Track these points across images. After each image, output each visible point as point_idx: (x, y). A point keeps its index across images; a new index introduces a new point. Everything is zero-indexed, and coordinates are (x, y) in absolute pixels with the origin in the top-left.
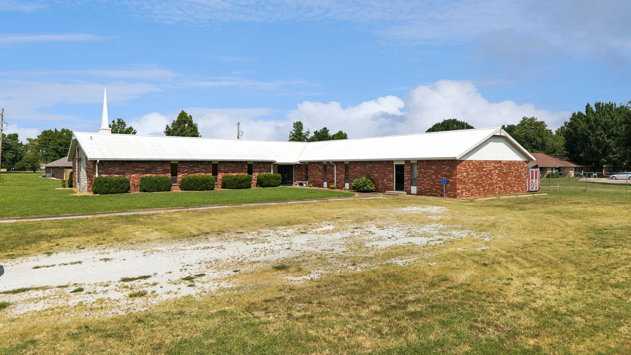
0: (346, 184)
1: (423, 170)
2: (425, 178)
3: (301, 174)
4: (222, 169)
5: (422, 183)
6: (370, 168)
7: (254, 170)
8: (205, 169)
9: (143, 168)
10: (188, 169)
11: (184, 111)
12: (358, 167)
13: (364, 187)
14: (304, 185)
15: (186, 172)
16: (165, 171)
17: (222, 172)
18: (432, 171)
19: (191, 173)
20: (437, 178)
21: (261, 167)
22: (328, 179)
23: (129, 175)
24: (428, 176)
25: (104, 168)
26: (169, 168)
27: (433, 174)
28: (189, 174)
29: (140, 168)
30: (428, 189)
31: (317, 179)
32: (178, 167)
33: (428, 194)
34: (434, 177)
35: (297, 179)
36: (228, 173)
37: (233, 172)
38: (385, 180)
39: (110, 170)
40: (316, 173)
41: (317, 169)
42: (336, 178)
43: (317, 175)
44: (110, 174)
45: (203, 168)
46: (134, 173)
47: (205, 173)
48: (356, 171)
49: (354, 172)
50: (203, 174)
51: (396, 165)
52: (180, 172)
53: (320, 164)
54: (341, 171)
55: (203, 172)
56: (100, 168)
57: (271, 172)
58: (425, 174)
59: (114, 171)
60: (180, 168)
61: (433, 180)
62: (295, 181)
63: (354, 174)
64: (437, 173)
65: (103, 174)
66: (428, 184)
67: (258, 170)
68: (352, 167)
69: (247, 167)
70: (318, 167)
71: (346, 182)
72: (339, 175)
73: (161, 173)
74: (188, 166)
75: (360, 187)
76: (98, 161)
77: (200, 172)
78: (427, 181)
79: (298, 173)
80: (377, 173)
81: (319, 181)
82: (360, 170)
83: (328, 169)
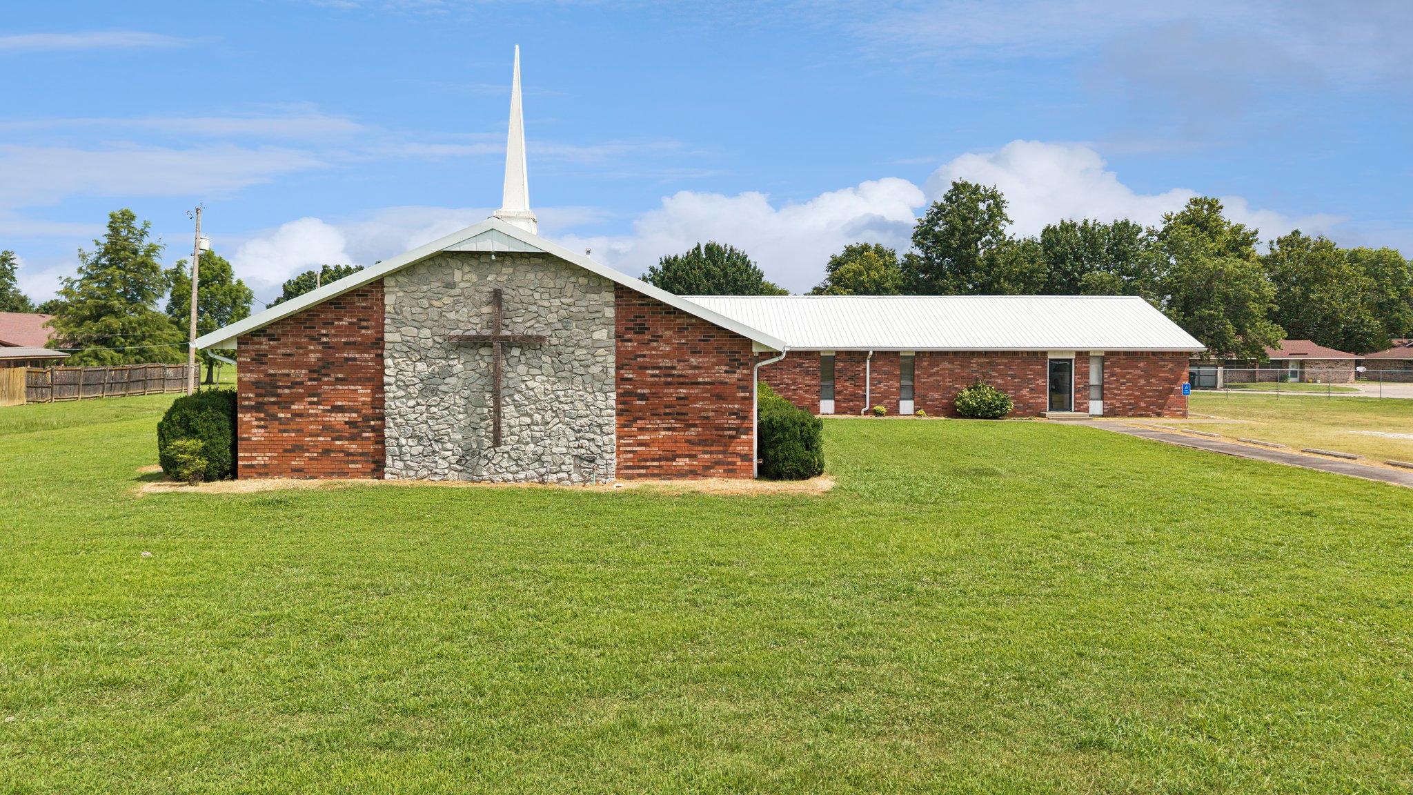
0: (902, 403)
1: (1118, 370)
2: (1124, 384)
5: (1116, 395)
6: (981, 366)
12: (946, 365)
18: (1140, 372)
20: (1149, 384)
22: (839, 393)
24: (1129, 380)
27: (1140, 377)
30: (1130, 404)
31: (794, 394)
33: (1130, 413)
34: (1142, 382)
38: (1025, 392)
40: (793, 379)
41: (798, 370)
42: (871, 390)
43: (793, 383)
48: (937, 372)
49: (932, 375)
51: (1050, 360)
53: (809, 357)
54: (888, 373)
58: (1124, 377)
61: (1141, 388)
63: (931, 379)
64: (1148, 375)
66: (1129, 395)
68: (925, 364)
70: (800, 365)
71: (902, 399)
72: (880, 383)
78: (1127, 390)
80: (1001, 375)
82: (952, 370)
83: (839, 371)
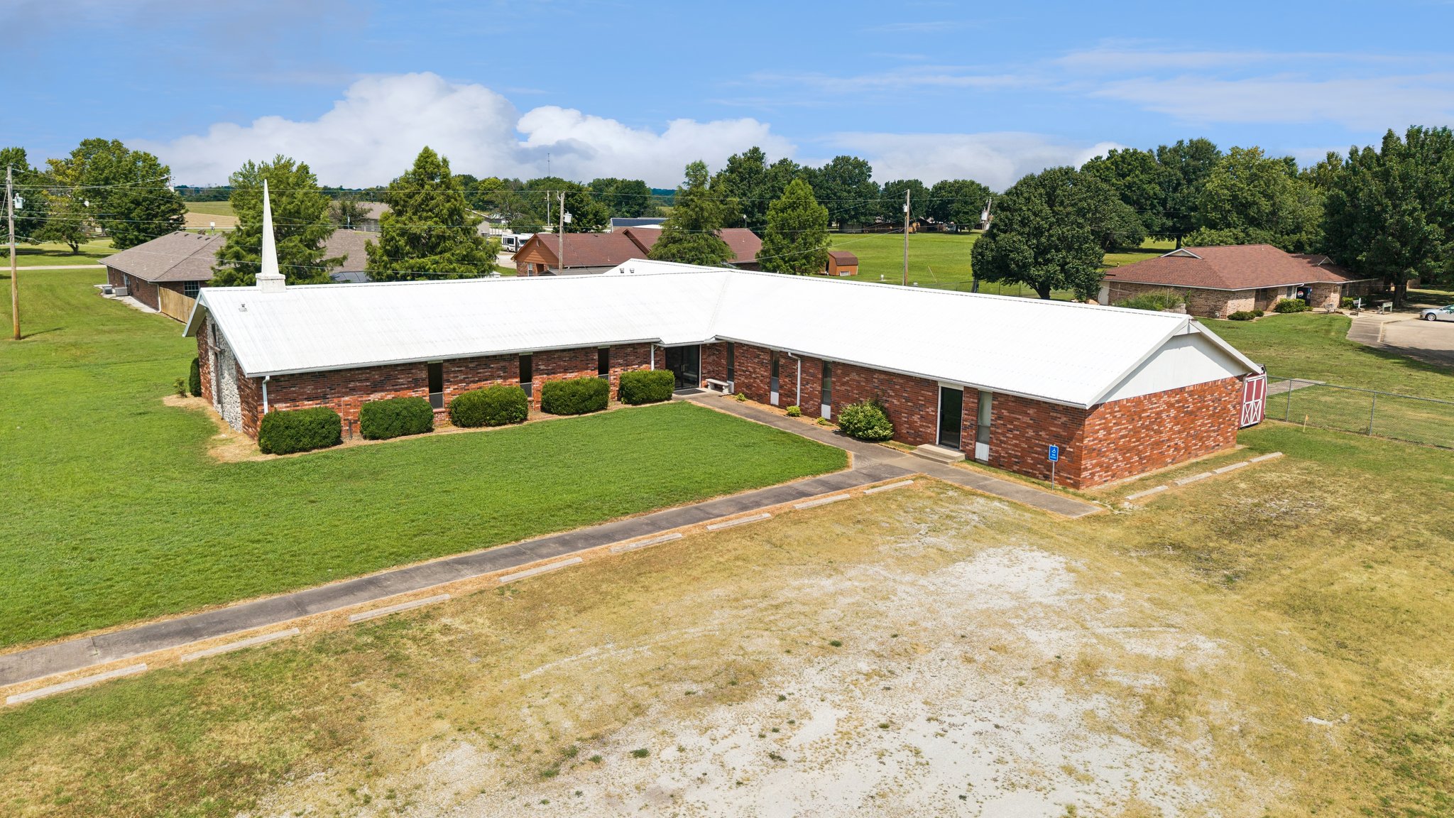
0: (823, 406)
1: (1005, 413)
2: (1011, 430)
3: (718, 364)
4: (542, 367)
5: (1002, 442)
6: (882, 382)
7: (612, 361)
8: (504, 369)
9: (367, 380)
10: (467, 374)
11: (431, 148)
12: (854, 376)
13: (867, 429)
14: (726, 391)
15: (461, 381)
16: (416, 384)
17: (541, 372)
18: (1027, 420)
19: (474, 382)
20: (1038, 437)
21: (628, 355)
22: (781, 387)
23: (336, 400)
24: (1016, 428)
25: (279, 388)
26: (424, 374)
27: (1029, 426)
28: (468, 384)
29: (360, 381)
30: (1016, 456)
31: (755, 382)
32: (444, 370)
33: (1015, 468)
34: (1031, 433)
35: (709, 372)
36: (554, 373)
37: (566, 371)
38: (916, 418)
39: (294, 392)
40: (754, 368)
41: (756, 360)
42: (801, 389)
43: (755, 372)
44: (294, 400)
45: (498, 369)
46: (346, 394)
47: (505, 378)
48: (847, 382)
49: (843, 384)
50: (499, 381)
51: (942, 389)
52: (448, 381)
53: (764, 353)
54: (813, 375)
55: (500, 377)
56: (271, 389)
57: (650, 363)
58: (1011, 423)
59: (302, 394)
60: (448, 373)
61: (1028, 439)
62: (704, 378)
63: (843, 388)
64: (1037, 426)
65: (278, 401)
66: (1016, 445)
67: (621, 361)
68: (839, 372)
69: (596, 357)
70: (758, 356)
71: (823, 402)
72: (807, 383)
73: (408, 388)
74: (467, 367)
75: (859, 429)
76: (268, 378)
77: (492, 377)
78: (1012, 438)
79: (710, 359)
80: (898, 396)
81: (759, 388)
82: (858, 382)
83: (782, 366)
